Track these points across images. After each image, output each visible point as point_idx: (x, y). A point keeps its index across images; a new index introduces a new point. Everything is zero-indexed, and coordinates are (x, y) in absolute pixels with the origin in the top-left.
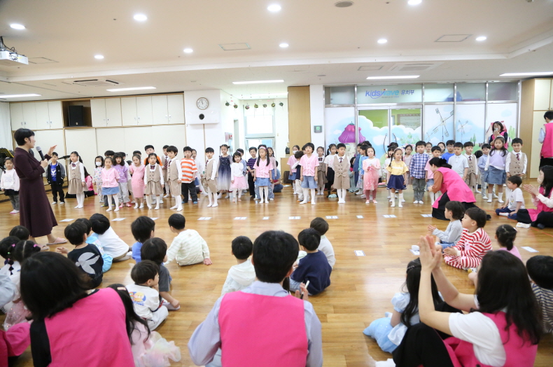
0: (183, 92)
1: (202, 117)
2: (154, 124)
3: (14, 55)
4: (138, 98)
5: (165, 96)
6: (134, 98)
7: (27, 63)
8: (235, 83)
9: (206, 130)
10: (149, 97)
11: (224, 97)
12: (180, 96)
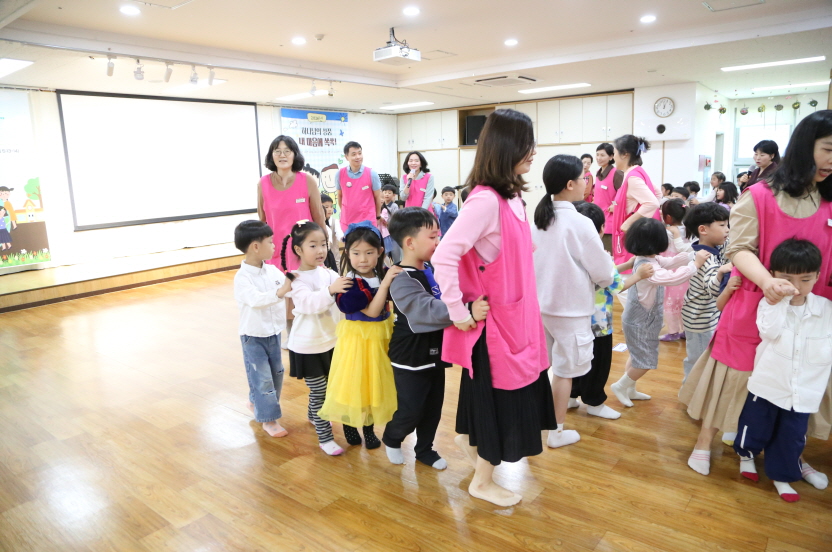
0: (633, 90)
1: (661, 129)
2: (584, 141)
3: (405, 50)
4: (563, 102)
5: (602, 98)
6: (556, 102)
7: (419, 60)
8: (724, 69)
9: (666, 151)
10: (580, 100)
11: (701, 96)
12: (628, 96)
